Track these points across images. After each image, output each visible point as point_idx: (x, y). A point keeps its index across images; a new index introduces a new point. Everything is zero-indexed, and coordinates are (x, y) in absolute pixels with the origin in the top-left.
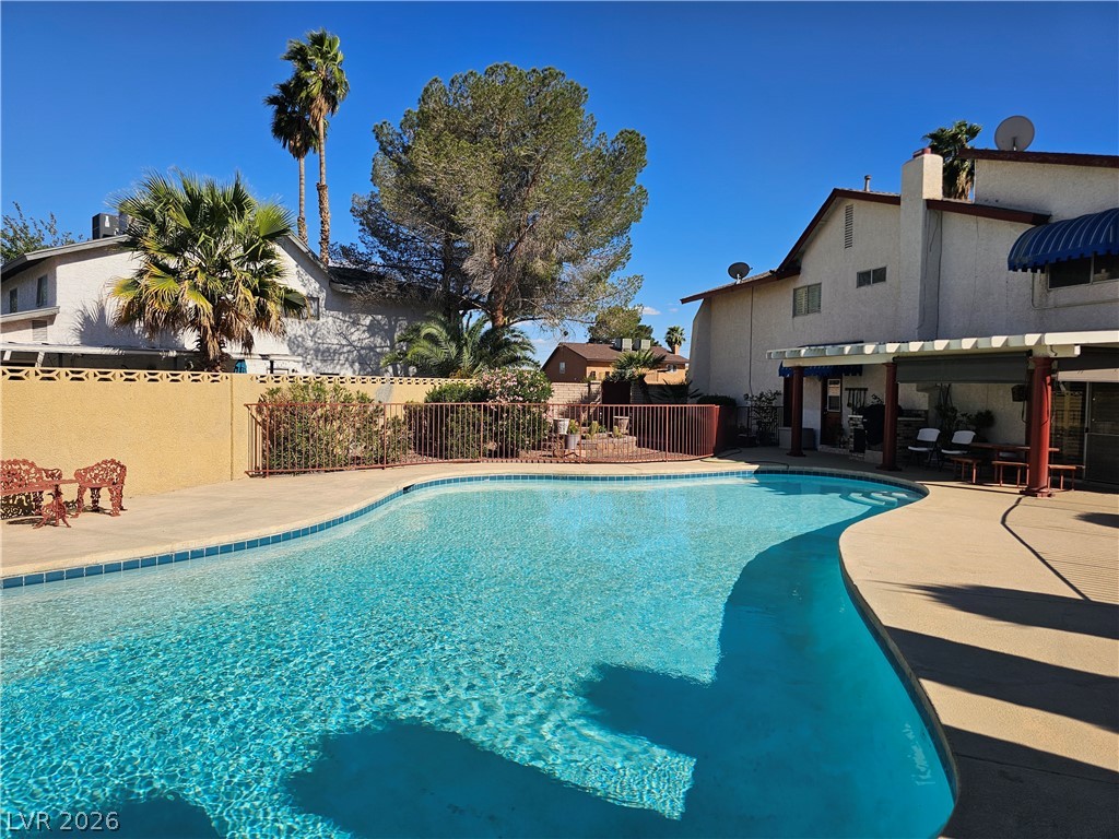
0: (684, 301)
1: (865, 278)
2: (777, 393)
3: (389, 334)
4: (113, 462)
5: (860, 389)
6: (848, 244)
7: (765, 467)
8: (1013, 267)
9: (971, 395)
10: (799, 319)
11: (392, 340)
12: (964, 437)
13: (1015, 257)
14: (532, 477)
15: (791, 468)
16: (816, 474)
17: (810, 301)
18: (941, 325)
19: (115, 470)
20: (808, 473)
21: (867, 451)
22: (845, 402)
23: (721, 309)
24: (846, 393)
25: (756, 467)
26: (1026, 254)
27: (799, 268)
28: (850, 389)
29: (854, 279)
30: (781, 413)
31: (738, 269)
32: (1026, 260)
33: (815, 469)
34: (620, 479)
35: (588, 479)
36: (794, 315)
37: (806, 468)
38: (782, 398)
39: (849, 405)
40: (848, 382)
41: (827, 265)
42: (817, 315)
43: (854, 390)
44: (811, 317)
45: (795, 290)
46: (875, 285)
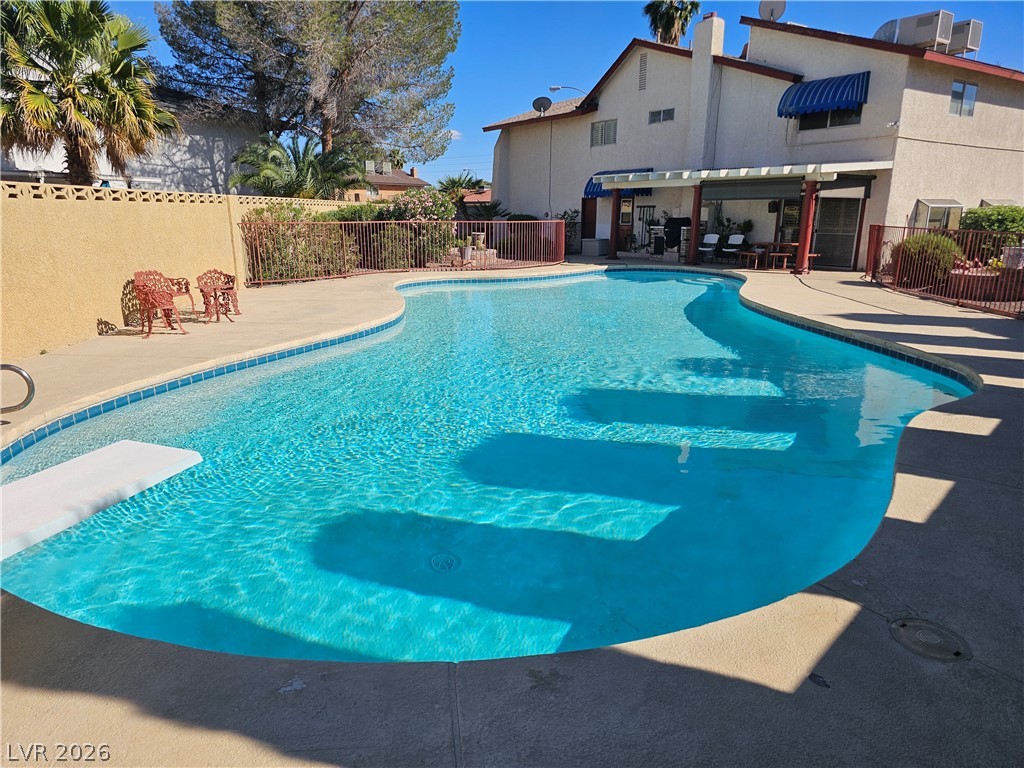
0: (485, 130)
1: (655, 117)
2: (576, 212)
3: (208, 156)
4: (215, 271)
5: (650, 207)
6: (642, 87)
7: (612, 267)
8: (780, 114)
9: (737, 209)
10: (597, 149)
11: (212, 162)
12: (736, 239)
13: (783, 106)
14: (462, 282)
15: (630, 267)
16: (646, 270)
17: (605, 135)
18: (717, 157)
19: (219, 279)
20: (640, 270)
21: (665, 253)
22: (636, 217)
23: (519, 139)
24: (637, 211)
25: (606, 267)
26: (791, 105)
27: (597, 105)
28: (641, 207)
29: (647, 116)
30: (579, 227)
31: (541, 103)
32: (791, 110)
33: (645, 266)
34: (526, 280)
35: (505, 280)
36: (592, 145)
37: (639, 266)
38: (580, 215)
39: (640, 219)
40: (639, 201)
41: (623, 105)
42: (613, 145)
43: (644, 207)
44: (607, 147)
45: (593, 124)
46: (665, 123)
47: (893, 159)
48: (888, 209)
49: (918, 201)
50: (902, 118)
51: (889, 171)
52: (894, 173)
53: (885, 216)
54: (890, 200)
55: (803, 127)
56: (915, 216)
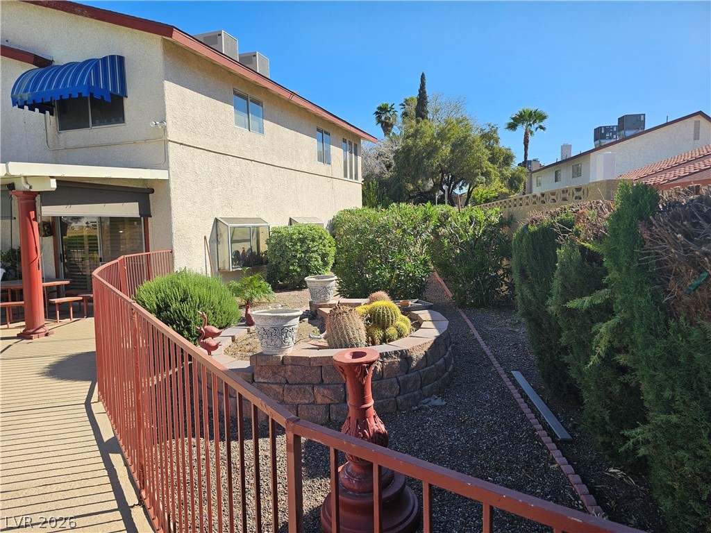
8: (14, 102)
13: (17, 92)
26: (26, 91)
32: (32, 100)
47: (167, 168)
48: (174, 231)
49: (216, 220)
50: (168, 117)
51: (165, 183)
52: (172, 186)
53: (171, 240)
54: (174, 220)
55: (63, 126)
56: (215, 238)
